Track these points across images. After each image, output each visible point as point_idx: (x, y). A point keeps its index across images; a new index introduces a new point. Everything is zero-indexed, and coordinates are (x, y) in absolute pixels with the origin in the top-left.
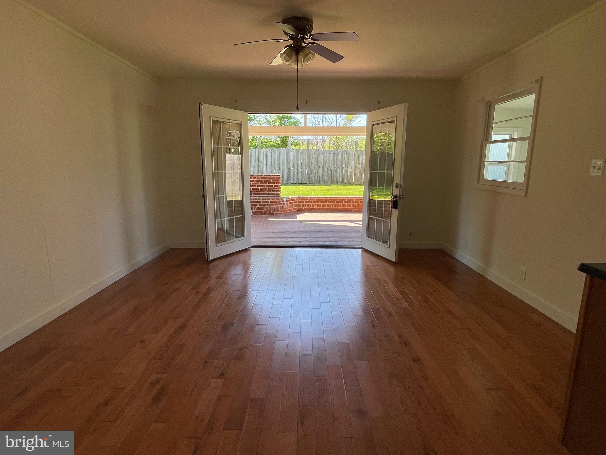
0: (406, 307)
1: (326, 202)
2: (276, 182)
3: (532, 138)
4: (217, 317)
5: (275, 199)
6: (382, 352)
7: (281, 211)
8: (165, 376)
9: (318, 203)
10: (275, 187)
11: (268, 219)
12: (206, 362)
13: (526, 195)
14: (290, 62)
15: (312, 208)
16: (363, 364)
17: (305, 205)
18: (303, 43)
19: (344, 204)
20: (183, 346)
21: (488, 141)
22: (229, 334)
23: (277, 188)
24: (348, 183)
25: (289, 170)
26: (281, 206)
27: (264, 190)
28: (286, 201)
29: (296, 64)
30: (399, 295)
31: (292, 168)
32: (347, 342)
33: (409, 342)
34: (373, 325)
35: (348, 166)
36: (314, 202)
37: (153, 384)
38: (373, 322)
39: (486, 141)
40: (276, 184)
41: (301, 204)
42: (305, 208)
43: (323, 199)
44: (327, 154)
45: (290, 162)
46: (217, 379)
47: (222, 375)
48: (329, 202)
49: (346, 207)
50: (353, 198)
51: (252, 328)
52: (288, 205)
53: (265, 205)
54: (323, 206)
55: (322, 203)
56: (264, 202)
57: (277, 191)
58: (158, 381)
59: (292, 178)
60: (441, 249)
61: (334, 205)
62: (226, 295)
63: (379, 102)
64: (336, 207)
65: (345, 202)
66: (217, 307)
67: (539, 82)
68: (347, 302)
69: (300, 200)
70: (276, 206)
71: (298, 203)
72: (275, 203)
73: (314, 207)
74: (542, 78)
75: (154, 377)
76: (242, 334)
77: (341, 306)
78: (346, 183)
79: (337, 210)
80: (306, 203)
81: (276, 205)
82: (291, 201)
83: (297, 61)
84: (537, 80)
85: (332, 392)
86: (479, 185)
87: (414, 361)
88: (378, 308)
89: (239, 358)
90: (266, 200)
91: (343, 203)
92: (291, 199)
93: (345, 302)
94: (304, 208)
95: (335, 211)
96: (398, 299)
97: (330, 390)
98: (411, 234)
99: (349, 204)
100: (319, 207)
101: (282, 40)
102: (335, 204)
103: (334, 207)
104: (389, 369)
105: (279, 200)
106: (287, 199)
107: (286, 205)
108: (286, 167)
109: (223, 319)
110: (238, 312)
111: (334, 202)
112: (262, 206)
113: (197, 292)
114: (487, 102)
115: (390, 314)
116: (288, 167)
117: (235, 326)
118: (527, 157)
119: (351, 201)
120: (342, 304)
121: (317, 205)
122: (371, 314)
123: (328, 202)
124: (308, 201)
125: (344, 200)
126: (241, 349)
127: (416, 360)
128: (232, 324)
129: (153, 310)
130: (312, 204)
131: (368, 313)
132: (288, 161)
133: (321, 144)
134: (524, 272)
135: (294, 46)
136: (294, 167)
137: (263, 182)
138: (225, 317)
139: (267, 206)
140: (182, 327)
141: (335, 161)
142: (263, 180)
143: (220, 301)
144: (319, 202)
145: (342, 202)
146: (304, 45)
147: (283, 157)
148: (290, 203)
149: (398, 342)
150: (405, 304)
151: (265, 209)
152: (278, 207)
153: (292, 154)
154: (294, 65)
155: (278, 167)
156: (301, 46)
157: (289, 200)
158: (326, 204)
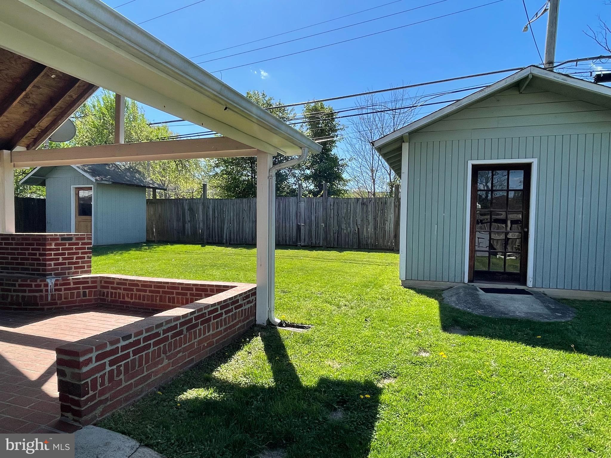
1: (145, 291)
5: (27, 281)
7: (41, 305)
9: (132, 292)
10: (41, 258)
15: (121, 300)
17: (112, 293)
25: (299, 228)
26: (42, 295)
31: (302, 224)
35: (384, 222)
36: (125, 289)
41: (105, 290)
42: (111, 300)
43: (140, 284)
44: (352, 204)
45: (299, 216)
48: (151, 291)
50: (191, 286)
52: (61, 293)
53: (10, 290)
54: (140, 299)
55: (138, 293)
59: (302, 237)
61: (158, 298)
64: (162, 303)
65: (178, 294)
69: (103, 284)
70: (29, 294)
71: (99, 288)
72: (27, 289)
73: (126, 298)
80: (112, 291)
81: (29, 291)
82: (72, 286)
91: (175, 295)
92: (71, 281)
94: (109, 300)
99: (185, 297)
100: (133, 300)
102: (161, 297)
103: (158, 301)
105: (35, 283)
106: (56, 281)
107: (54, 293)
112: (5, 293)
116: (297, 222)
119: (189, 292)
121: (130, 296)
123: (148, 291)
124: (115, 285)
125: (174, 288)
130: (123, 294)
132: (297, 214)
136: (305, 223)
141: (364, 215)
144: (132, 290)
145: (173, 293)
147: (291, 209)
148: (66, 289)
151: (9, 299)
152: (34, 296)
153: (303, 205)
157: (67, 284)
158: (145, 295)
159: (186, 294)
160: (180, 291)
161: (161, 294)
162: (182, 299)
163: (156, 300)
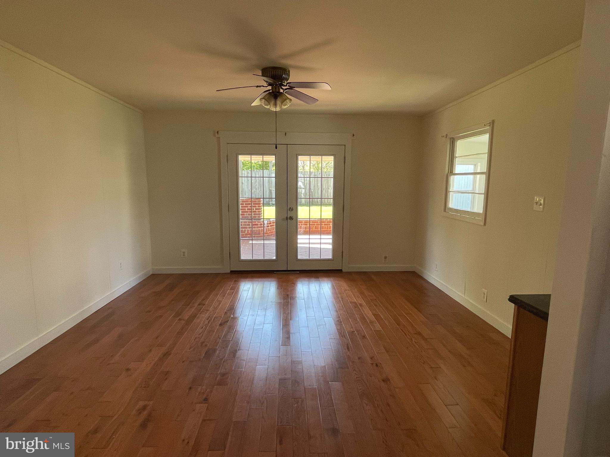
0: (379, 330)
2: (257, 205)
3: (488, 173)
4: (200, 344)
5: (256, 222)
6: (355, 374)
7: (262, 234)
8: (151, 403)
10: (257, 211)
11: (249, 242)
12: (190, 388)
13: (485, 224)
14: (269, 106)
16: (336, 386)
18: (281, 89)
19: (324, 226)
20: (167, 373)
21: (452, 173)
22: (211, 360)
23: (258, 212)
24: (328, 204)
25: (270, 192)
26: (262, 229)
27: (245, 213)
28: (267, 224)
29: (274, 107)
30: (373, 318)
31: (273, 189)
32: (323, 365)
33: (380, 363)
34: (348, 348)
35: (328, 187)
37: (140, 412)
38: (347, 345)
39: (450, 173)
40: (257, 208)
45: (271, 183)
46: (202, 404)
47: (206, 400)
49: (326, 230)
51: (234, 353)
52: (269, 228)
53: (247, 228)
56: (246, 225)
57: (258, 214)
58: (144, 408)
60: (415, 271)
61: (314, 228)
62: (209, 322)
63: (354, 135)
64: (316, 230)
65: (324, 225)
66: (200, 334)
67: (491, 124)
68: (325, 326)
70: (257, 229)
72: (256, 226)
74: (493, 122)
75: (141, 404)
76: (224, 360)
77: (319, 330)
78: (327, 204)
79: (317, 232)
81: (257, 227)
82: (272, 224)
83: (275, 105)
84: (490, 123)
85: (308, 412)
86: (445, 213)
87: (383, 381)
88: (353, 331)
89: (221, 383)
90: (247, 223)
92: (272, 222)
93: (322, 326)
95: (315, 233)
96: (371, 322)
97: (306, 411)
98: (386, 258)
99: (329, 226)
101: (261, 86)
103: (314, 229)
104: (360, 389)
105: (260, 223)
106: (268, 222)
107: (267, 228)
108: (267, 188)
109: (206, 345)
110: (220, 338)
111: (314, 225)
112: (244, 229)
113: (180, 320)
114: (451, 138)
115: (364, 337)
116: (269, 188)
117: (218, 352)
118: (485, 190)
120: (319, 328)
122: (346, 337)
125: (323, 222)
126: (223, 375)
127: (386, 380)
128: (215, 350)
129: (137, 338)
131: (343, 336)
133: (301, 165)
134: (486, 294)
135: (273, 92)
137: (244, 205)
138: (207, 344)
139: (248, 229)
140: (166, 354)
141: (316, 182)
142: (244, 203)
143: (202, 328)
145: (322, 224)
146: (281, 91)
148: (271, 226)
149: (370, 363)
150: (378, 327)
151: (246, 232)
152: (259, 230)
154: (273, 108)
155: (259, 188)
156: (279, 92)
157: (270, 223)
158: (306, 227)
159: (330, 224)
160: (326, 223)
161: (316, 225)
162: (327, 227)
163: (313, 228)
